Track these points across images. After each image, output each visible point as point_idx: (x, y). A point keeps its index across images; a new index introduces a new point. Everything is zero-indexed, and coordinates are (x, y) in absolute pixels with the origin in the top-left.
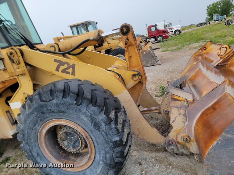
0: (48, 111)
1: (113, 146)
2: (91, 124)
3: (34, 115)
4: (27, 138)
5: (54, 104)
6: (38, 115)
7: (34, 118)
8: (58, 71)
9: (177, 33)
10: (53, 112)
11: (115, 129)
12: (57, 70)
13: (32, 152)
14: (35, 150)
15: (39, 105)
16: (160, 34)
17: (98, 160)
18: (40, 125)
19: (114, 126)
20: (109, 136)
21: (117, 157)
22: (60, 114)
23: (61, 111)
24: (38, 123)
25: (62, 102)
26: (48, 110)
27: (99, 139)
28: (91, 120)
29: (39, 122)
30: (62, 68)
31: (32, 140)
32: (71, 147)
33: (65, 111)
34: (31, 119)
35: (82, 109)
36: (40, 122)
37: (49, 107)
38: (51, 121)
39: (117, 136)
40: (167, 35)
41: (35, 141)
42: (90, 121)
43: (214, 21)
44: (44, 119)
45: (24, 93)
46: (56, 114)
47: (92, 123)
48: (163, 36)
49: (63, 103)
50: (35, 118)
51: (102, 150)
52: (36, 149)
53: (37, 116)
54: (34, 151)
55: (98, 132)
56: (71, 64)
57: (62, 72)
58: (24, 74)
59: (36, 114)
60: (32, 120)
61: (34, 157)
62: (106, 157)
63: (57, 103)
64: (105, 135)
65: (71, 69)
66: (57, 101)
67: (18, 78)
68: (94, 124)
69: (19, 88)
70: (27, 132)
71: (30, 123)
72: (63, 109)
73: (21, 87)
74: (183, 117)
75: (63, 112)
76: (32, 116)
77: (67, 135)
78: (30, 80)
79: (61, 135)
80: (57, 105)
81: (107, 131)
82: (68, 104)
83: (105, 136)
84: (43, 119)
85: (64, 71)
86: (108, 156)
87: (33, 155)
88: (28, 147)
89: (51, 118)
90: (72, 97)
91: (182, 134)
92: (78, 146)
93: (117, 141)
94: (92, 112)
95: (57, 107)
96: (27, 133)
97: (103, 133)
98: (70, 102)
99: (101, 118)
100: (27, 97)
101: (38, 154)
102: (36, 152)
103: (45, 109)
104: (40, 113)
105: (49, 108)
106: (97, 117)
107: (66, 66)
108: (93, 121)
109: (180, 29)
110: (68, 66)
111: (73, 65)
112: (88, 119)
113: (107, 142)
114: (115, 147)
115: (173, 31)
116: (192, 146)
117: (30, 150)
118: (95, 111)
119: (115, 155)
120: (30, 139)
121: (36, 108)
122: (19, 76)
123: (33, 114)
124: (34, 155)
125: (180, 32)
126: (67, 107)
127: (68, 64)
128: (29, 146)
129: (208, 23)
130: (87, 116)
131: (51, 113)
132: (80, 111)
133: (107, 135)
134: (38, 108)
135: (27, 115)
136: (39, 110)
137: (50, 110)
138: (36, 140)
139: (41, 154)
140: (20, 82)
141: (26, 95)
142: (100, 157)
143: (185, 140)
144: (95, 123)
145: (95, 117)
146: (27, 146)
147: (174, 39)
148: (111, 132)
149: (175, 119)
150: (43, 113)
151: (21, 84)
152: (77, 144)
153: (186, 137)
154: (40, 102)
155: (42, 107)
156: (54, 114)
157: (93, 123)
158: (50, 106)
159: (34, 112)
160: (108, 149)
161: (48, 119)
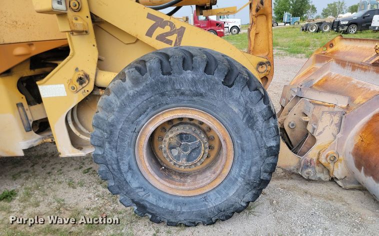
0: (173, 92)
1: (265, 154)
2: (243, 118)
3: (145, 98)
4: (117, 138)
5: (188, 80)
6: (153, 98)
7: (143, 102)
8: (151, 37)
9: (235, 31)
10: (183, 94)
11: (274, 129)
12: (149, 33)
13: (120, 164)
14: (126, 159)
15: (158, 80)
16: (212, 28)
17: (235, 176)
18: (149, 116)
19: (273, 124)
20: (264, 138)
21: (265, 172)
22: (195, 98)
23: (198, 93)
24: (146, 113)
25: (203, 78)
26: (174, 89)
27: (248, 142)
28: (244, 112)
29: (148, 110)
30: (159, 31)
31: (126, 143)
32: (184, 159)
33: (206, 93)
34: (136, 105)
35: (234, 92)
36: (151, 110)
37: (178, 85)
38: (171, 110)
39: (273, 140)
40: (222, 30)
41: (129, 145)
42: (242, 113)
43: (284, 24)
44: (160, 105)
45: (77, 69)
46: (186, 98)
47: (244, 116)
48: (216, 31)
49: (204, 81)
50: (145, 102)
51: (247, 160)
52: (129, 158)
53: (149, 99)
54: (124, 161)
55: (250, 131)
56: (178, 27)
57: (157, 38)
58: (86, 32)
59: (148, 95)
60: (138, 106)
61: (121, 173)
62: (250, 171)
63: (193, 79)
64: (260, 135)
65: (175, 35)
66: (195, 76)
67: (70, 39)
68: (247, 119)
69: (68, 57)
70: (120, 127)
71: (133, 111)
72: (202, 91)
73: (73, 56)
74: (335, 127)
75: (201, 95)
76: (139, 98)
77: (181, 139)
78: (94, 45)
79: (172, 138)
80: (194, 82)
81: (263, 131)
82: (212, 82)
83: (259, 139)
84: (158, 106)
85: (161, 38)
86: (254, 169)
87: (119, 169)
88: (115, 155)
89: (173, 105)
90: (220, 71)
91: (329, 151)
92: (195, 158)
93: (273, 146)
94: (248, 100)
95: (192, 86)
96: (121, 129)
97: (258, 132)
98: (215, 80)
99: (258, 110)
100: (82, 77)
101: (130, 168)
102: (127, 163)
103: (169, 88)
104: (158, 94)
105: (177, 87)
106: (253, 108)
107: (167, 29)
108: (247, 113)
109: (240, 26)
110: (171, 29)
111: (180, 29)
112: (240, 110)
113: (260, 148)
114: (268, 156)
115: (228, 27)
116: (338, 167)
117: (118, 160)
118: (252, 98)
119: (263, 168)
120: (123, 140)
121: (151, 84)
122: (75, 33)
123: (144, 94)
124: (122, 169)
125: (239, 30)
126: (209, 87)
127: (172, 25)
128: (116, 152)
129: (276, 24)
130: (239, 104)
131: (178, 96)
132: (231, 95)
133: (262, 137)
134: (156, 85)
135: (128, 96)
136: (156, 88)
137: (178, 91)
138: (132, 143)
139: (135, 168)
140: (73, 47)
141: (82, 73)
142: (240, 171)
143: (332, 159)
144: (249, 116)
145: (251, 107)
146: (114, 152)
147: (232, 40)
148: (268, 131)
149: (324, 129)
150: (163, 94)
151: (73, 50)
152: (194, 155)
153: (335, 155)
154: (162, 76)
155: (164, 83)
156: (182, 98)
157: (247, 116)
158: (181, 83)
159: (146, 91)
160: (258, 158)
161: (167, 106)
